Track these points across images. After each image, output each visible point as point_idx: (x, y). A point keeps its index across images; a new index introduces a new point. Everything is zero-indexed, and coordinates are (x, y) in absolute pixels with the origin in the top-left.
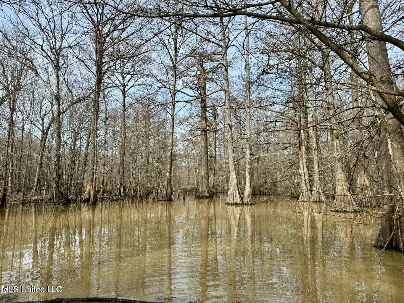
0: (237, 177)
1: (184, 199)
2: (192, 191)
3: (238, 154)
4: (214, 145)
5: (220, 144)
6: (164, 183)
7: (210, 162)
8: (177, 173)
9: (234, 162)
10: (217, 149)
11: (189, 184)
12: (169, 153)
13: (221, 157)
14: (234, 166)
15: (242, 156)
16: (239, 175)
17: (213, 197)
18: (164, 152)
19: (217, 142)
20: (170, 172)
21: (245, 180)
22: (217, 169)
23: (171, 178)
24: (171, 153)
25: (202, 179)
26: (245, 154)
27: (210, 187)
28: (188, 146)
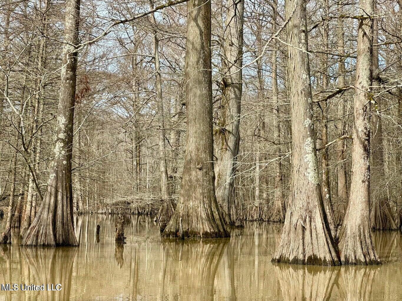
0: (318, 163)
1: (120, 240)
2: (152, 214)
3: (328, 78)
4: (235, 41)
5: (259, 39)
6: (45, 181)
7: (222, 107)
8: (94, 148)
9: (312, 104)
10: (247, 59)
11: (139, 188)
12: (63, 71)
13: (262, 89)
14: (308, 122)
15: (341, 86)
16: (326, 156)
17: (227, 236)
18: (45, 64)
19: (246, 30)
20: (68, 142)
21: (348, 175)
22: (246, 132)
23: (69, 165)
24: (73, 67)
25: (187, 170)
26: (354, 79)
27: (219, 200)
28: (137, 43)
